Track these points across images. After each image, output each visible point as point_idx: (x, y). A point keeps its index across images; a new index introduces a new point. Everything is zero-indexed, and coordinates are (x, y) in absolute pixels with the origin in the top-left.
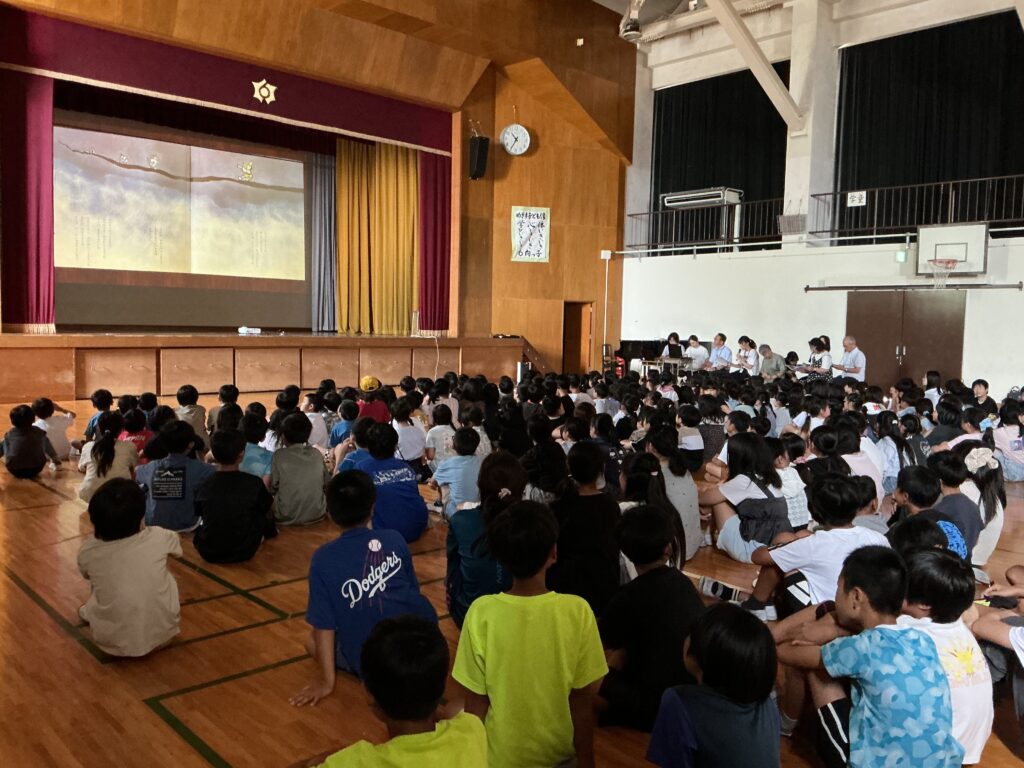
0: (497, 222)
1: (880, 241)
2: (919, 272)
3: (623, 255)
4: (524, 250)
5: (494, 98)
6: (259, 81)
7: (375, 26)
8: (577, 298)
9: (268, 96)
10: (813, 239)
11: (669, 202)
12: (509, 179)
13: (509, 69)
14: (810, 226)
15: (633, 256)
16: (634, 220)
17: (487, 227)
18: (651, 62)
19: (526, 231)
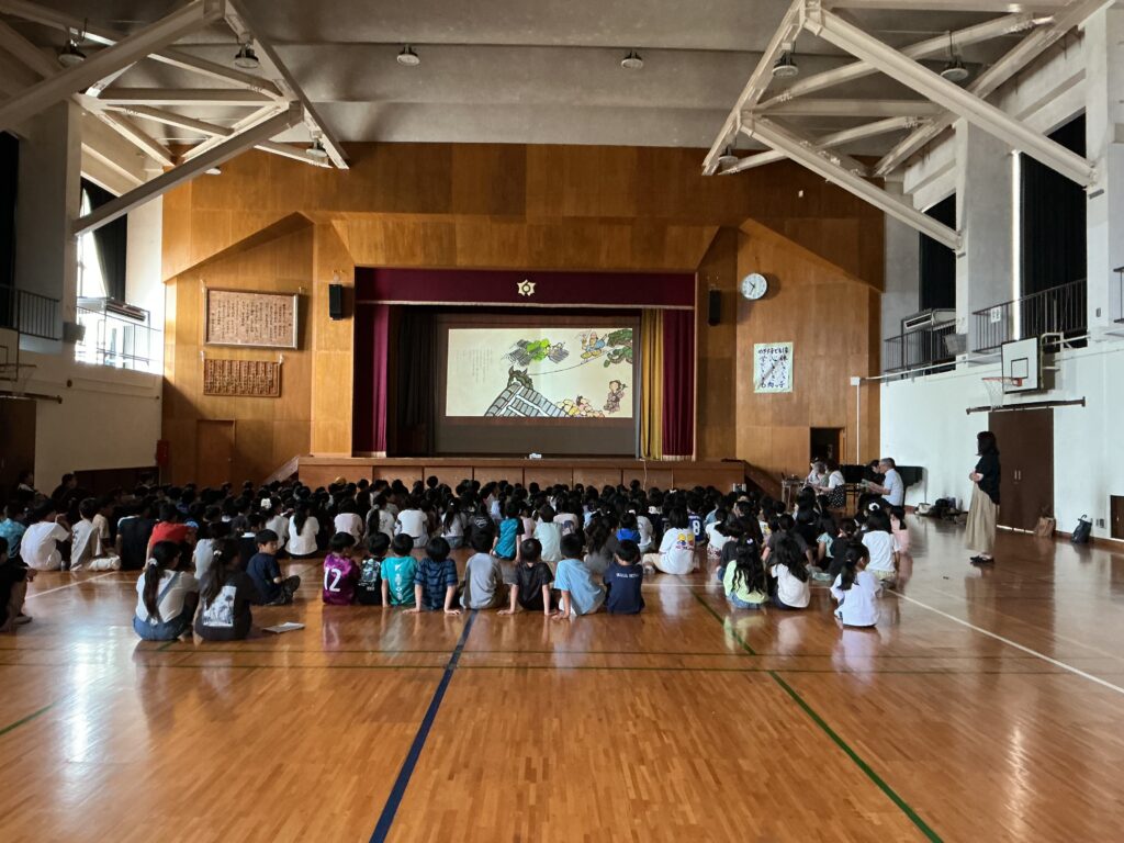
0: (740, 360)
2: (1005, 390)
3: (879, 380)
4: (766, 383)
6: (522, 281)
8: (824, 425)
9: (529, 291)
10: (977, 357)
11: (907, 326)
12: (752, 320)
16: (893, 343)
17: (729, 366)
19: (768, 365)
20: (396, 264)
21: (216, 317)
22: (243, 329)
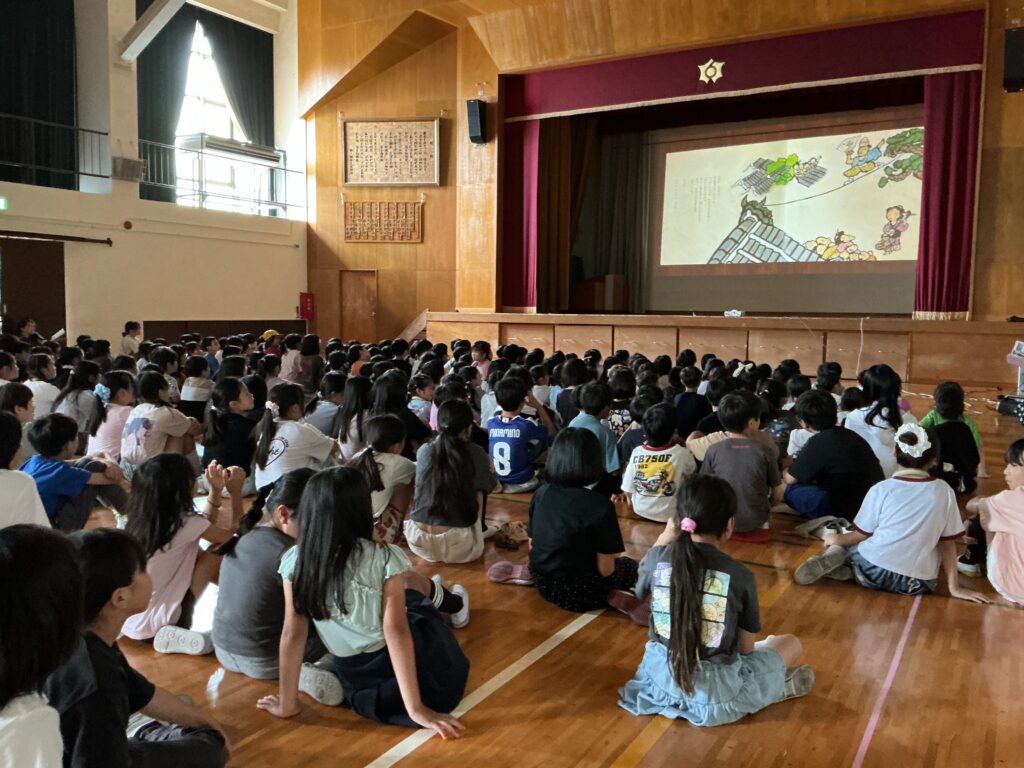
9: (715, 74)
20: (544, 63)
21: (354, 154)
22: (382, 165)
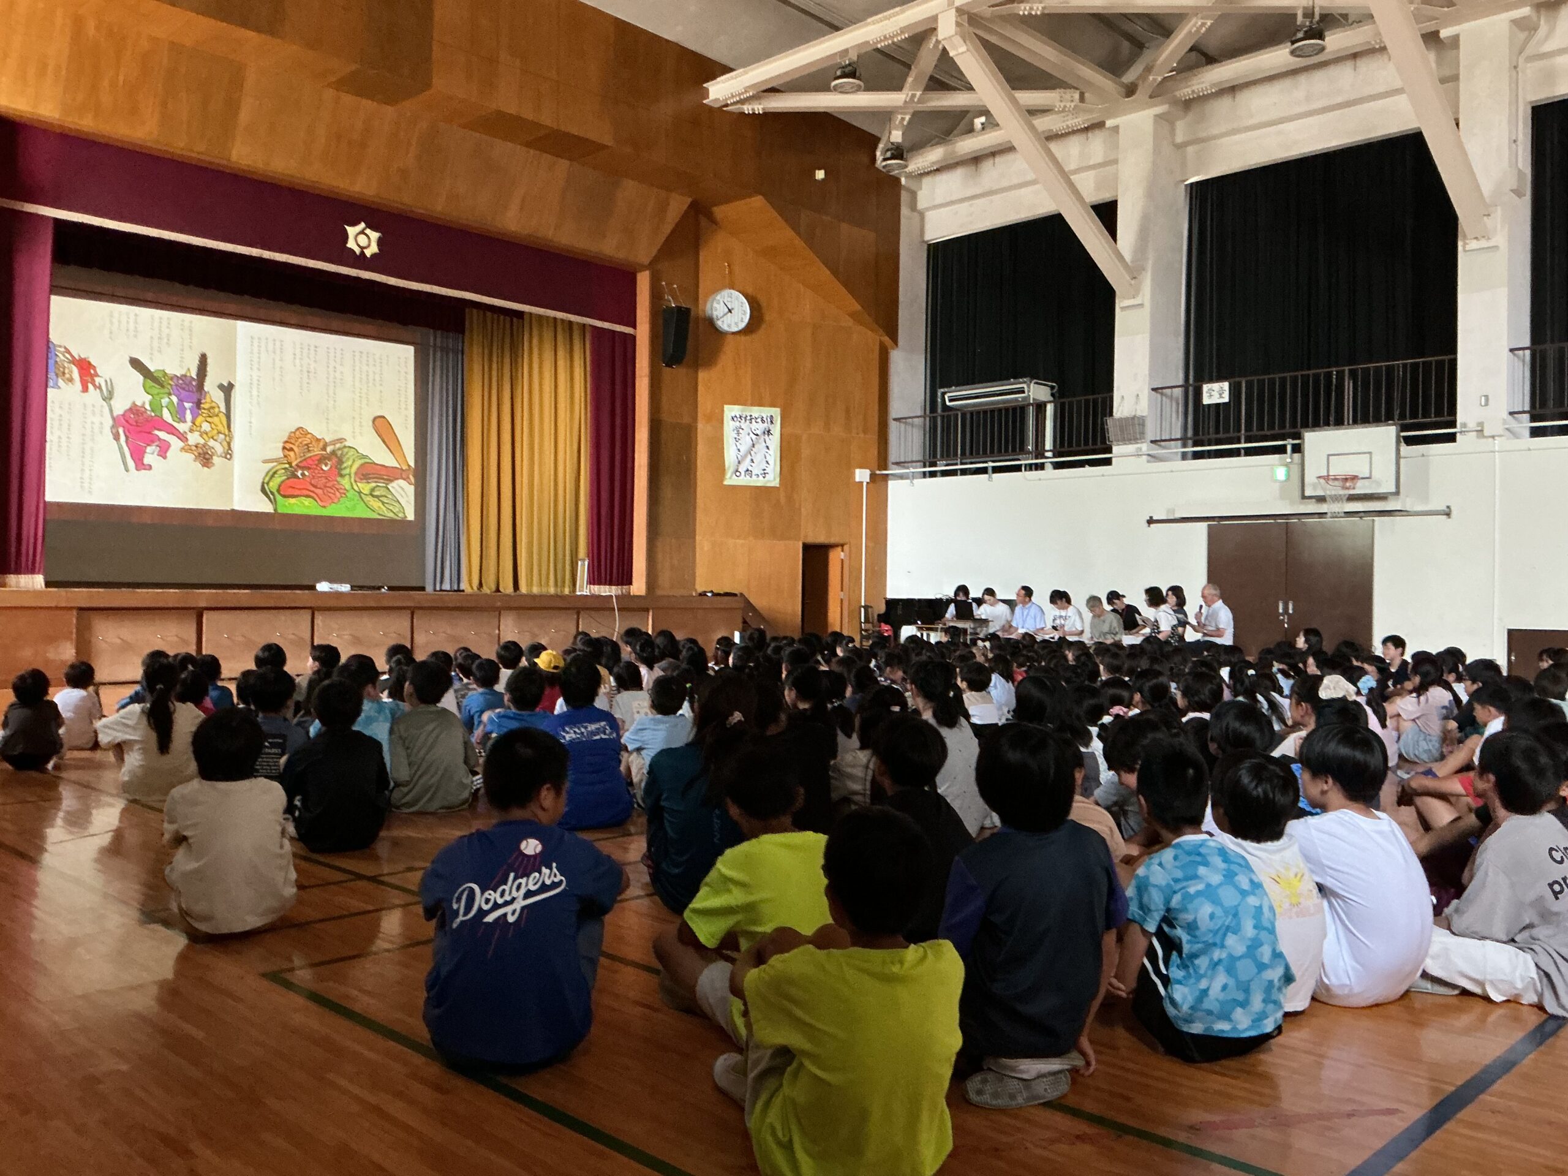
0: (703, 429)
1: (1249, 452)
2: (1307, 493)
3: (887, 475)
4: (742, 469)
5: (697, 254)
6: (354, 224)
7: (525, 149)
8: (821, 539)
9: (369, 246)
10: (1157, 451)
11: (950, 401)
12: (719, 366)
13: (719, 211)
14: (1151, 433)
15: (901, 477)
16: (903, 426)
17: (688, 434)
18: (921, 204)
19: (746, 441)
